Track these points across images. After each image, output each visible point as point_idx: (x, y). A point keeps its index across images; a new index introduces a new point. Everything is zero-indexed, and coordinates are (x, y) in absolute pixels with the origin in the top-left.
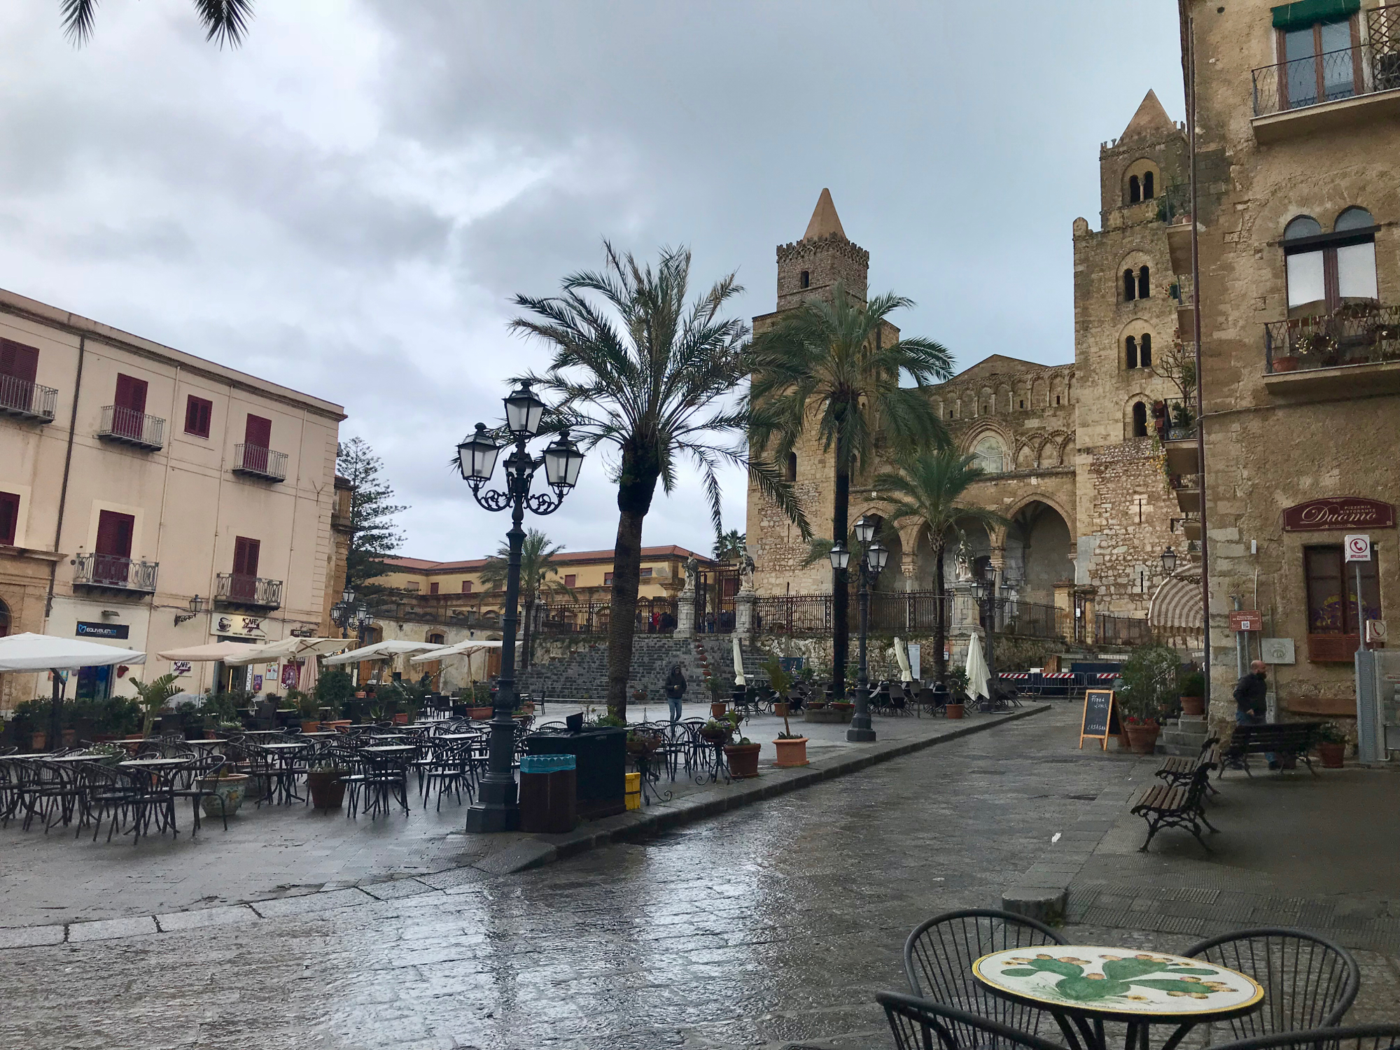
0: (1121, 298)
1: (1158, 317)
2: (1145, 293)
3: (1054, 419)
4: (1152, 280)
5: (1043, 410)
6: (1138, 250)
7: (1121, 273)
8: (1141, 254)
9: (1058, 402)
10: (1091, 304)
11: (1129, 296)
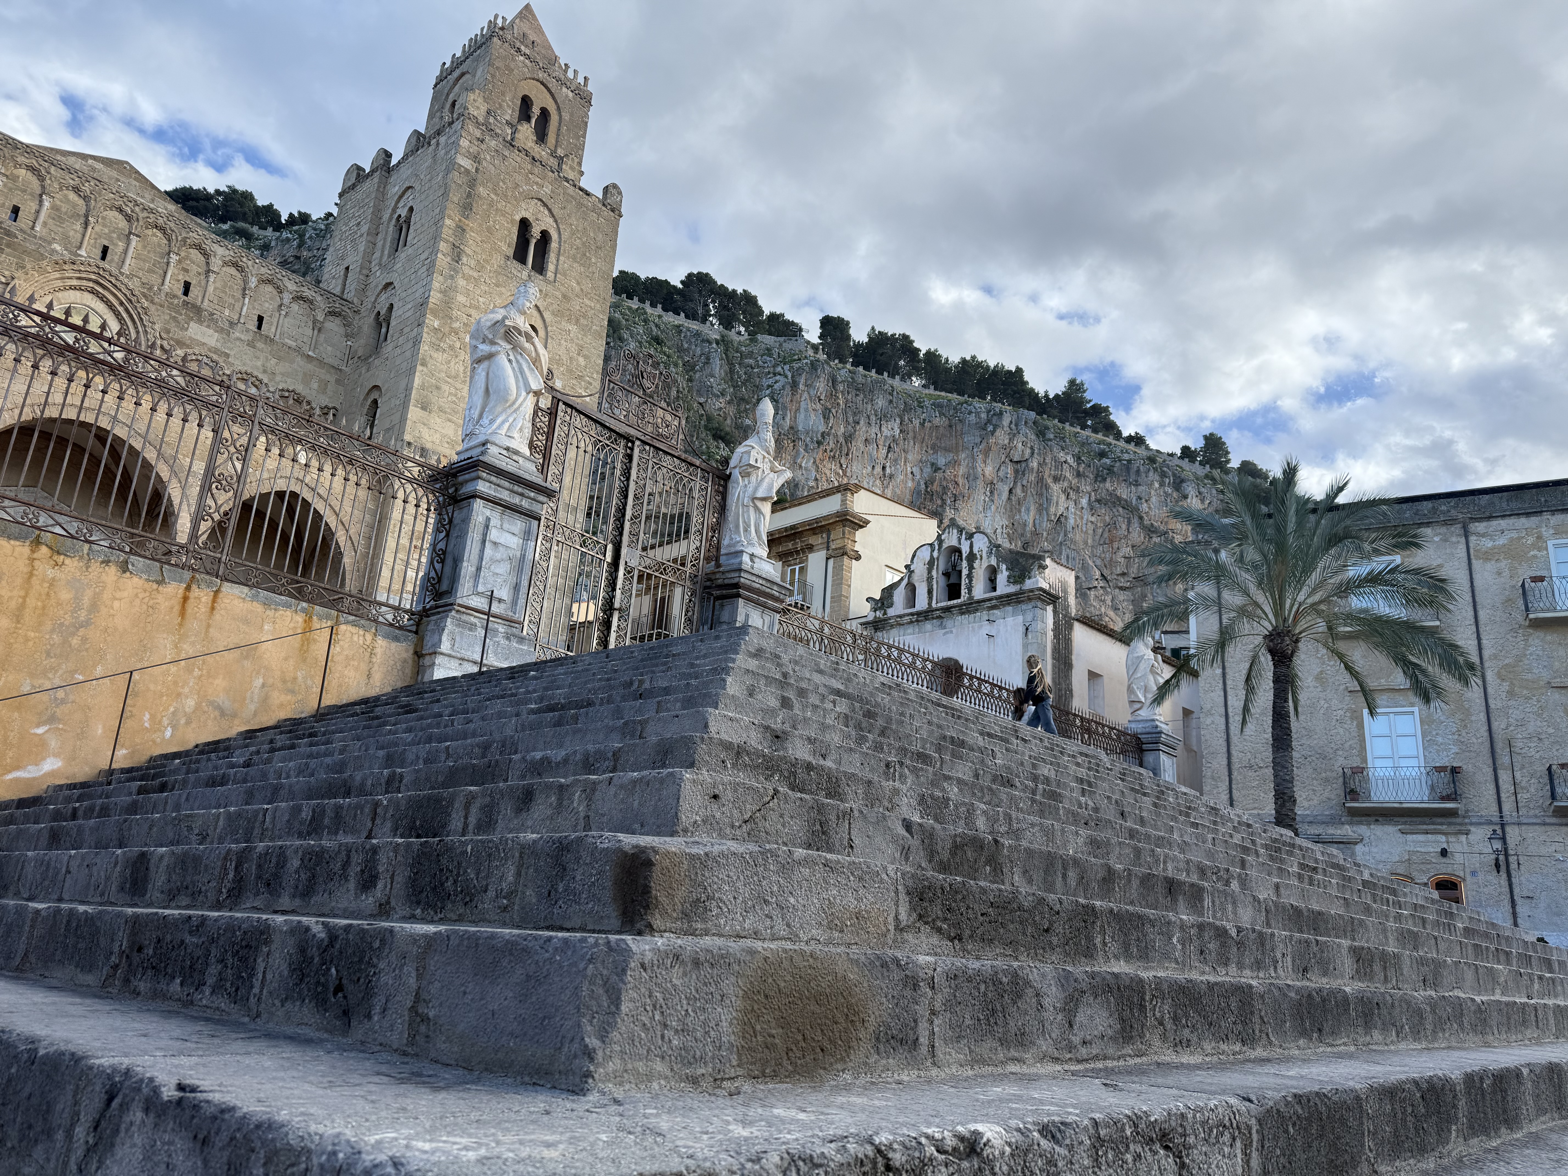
0: (511, 252)
1: (553, 314)
2: (540, 267)
3: (250, 351)
4: (552, 257)
5: (232, 324)
6: (545, 205)
7: (518, 218)
8: (546, 212)
9: (259, 327)
10: (472, 230)
11: (520, 255)
